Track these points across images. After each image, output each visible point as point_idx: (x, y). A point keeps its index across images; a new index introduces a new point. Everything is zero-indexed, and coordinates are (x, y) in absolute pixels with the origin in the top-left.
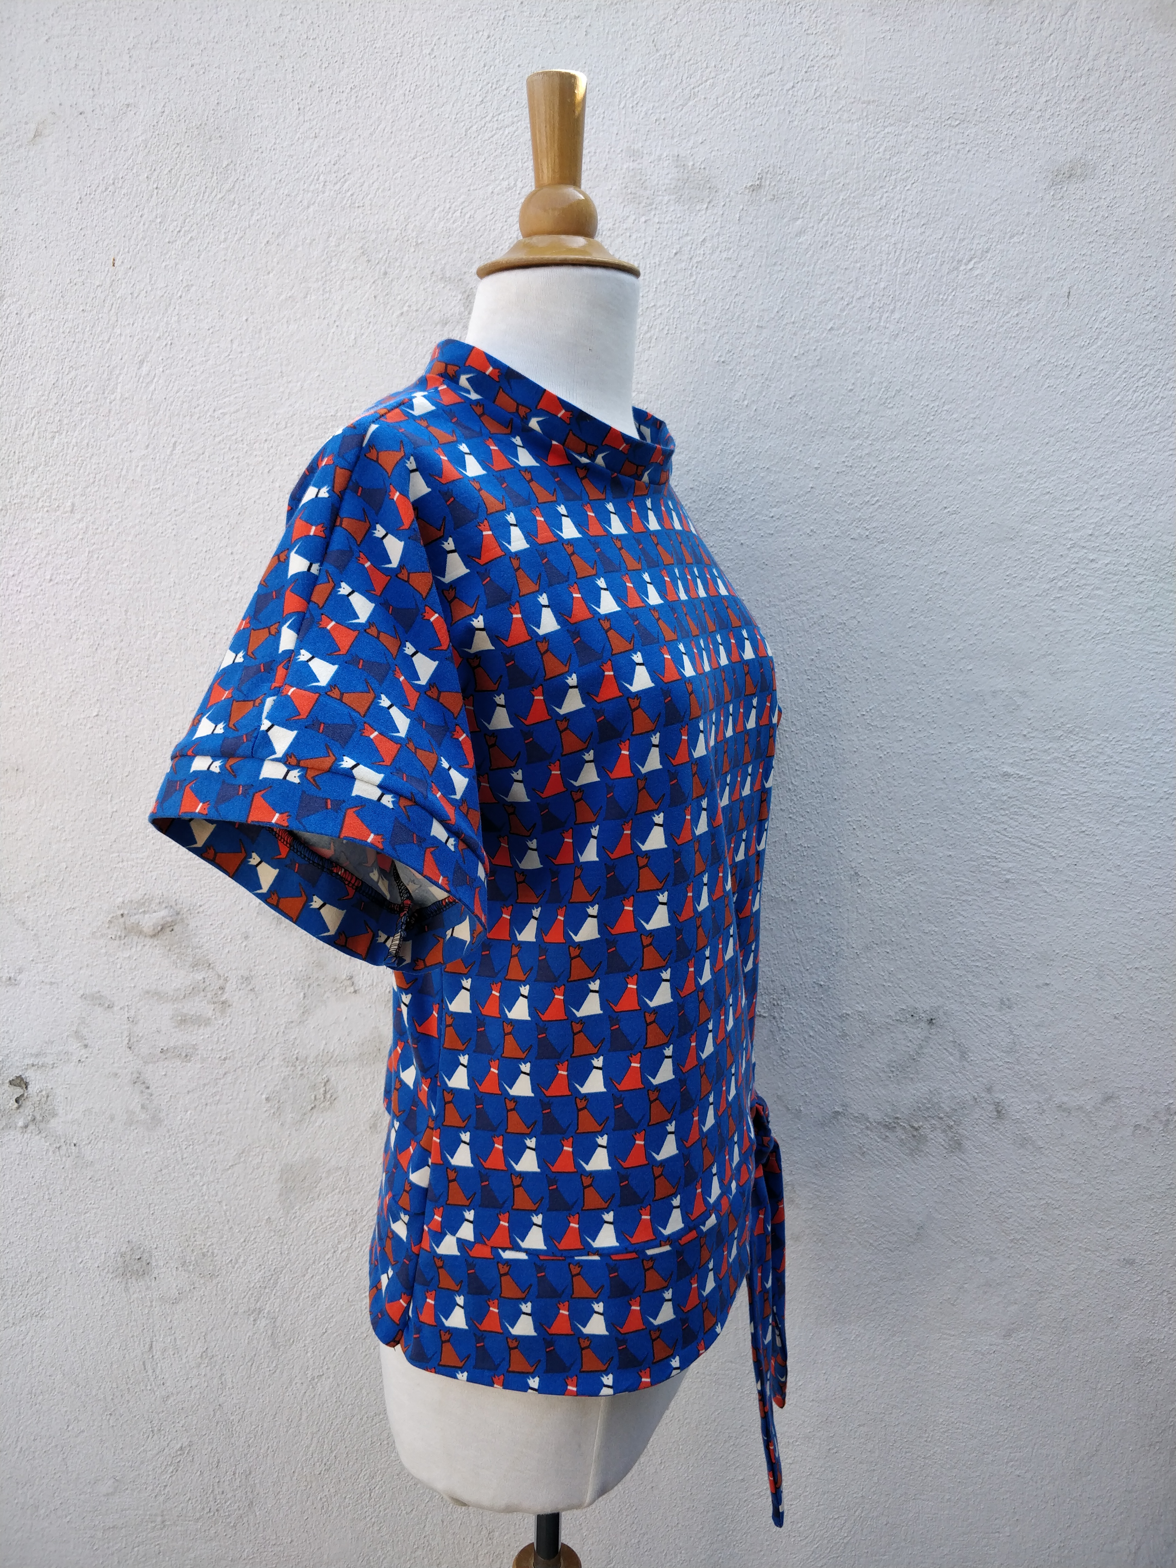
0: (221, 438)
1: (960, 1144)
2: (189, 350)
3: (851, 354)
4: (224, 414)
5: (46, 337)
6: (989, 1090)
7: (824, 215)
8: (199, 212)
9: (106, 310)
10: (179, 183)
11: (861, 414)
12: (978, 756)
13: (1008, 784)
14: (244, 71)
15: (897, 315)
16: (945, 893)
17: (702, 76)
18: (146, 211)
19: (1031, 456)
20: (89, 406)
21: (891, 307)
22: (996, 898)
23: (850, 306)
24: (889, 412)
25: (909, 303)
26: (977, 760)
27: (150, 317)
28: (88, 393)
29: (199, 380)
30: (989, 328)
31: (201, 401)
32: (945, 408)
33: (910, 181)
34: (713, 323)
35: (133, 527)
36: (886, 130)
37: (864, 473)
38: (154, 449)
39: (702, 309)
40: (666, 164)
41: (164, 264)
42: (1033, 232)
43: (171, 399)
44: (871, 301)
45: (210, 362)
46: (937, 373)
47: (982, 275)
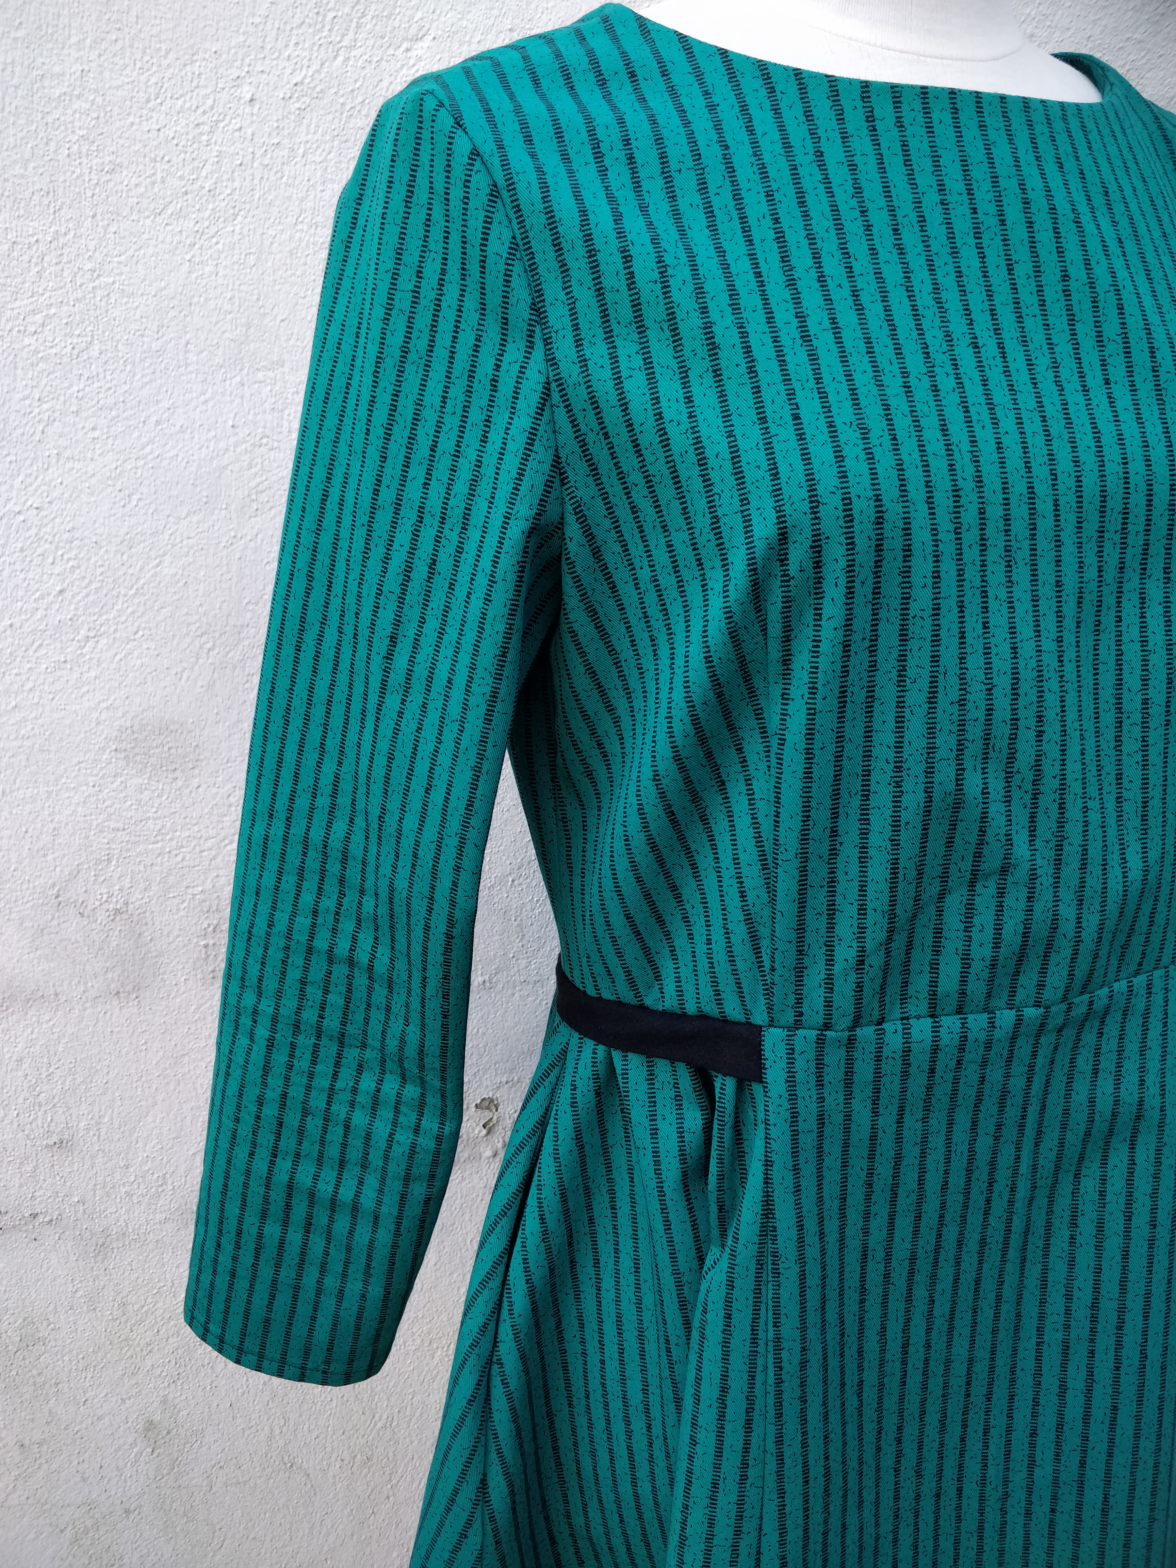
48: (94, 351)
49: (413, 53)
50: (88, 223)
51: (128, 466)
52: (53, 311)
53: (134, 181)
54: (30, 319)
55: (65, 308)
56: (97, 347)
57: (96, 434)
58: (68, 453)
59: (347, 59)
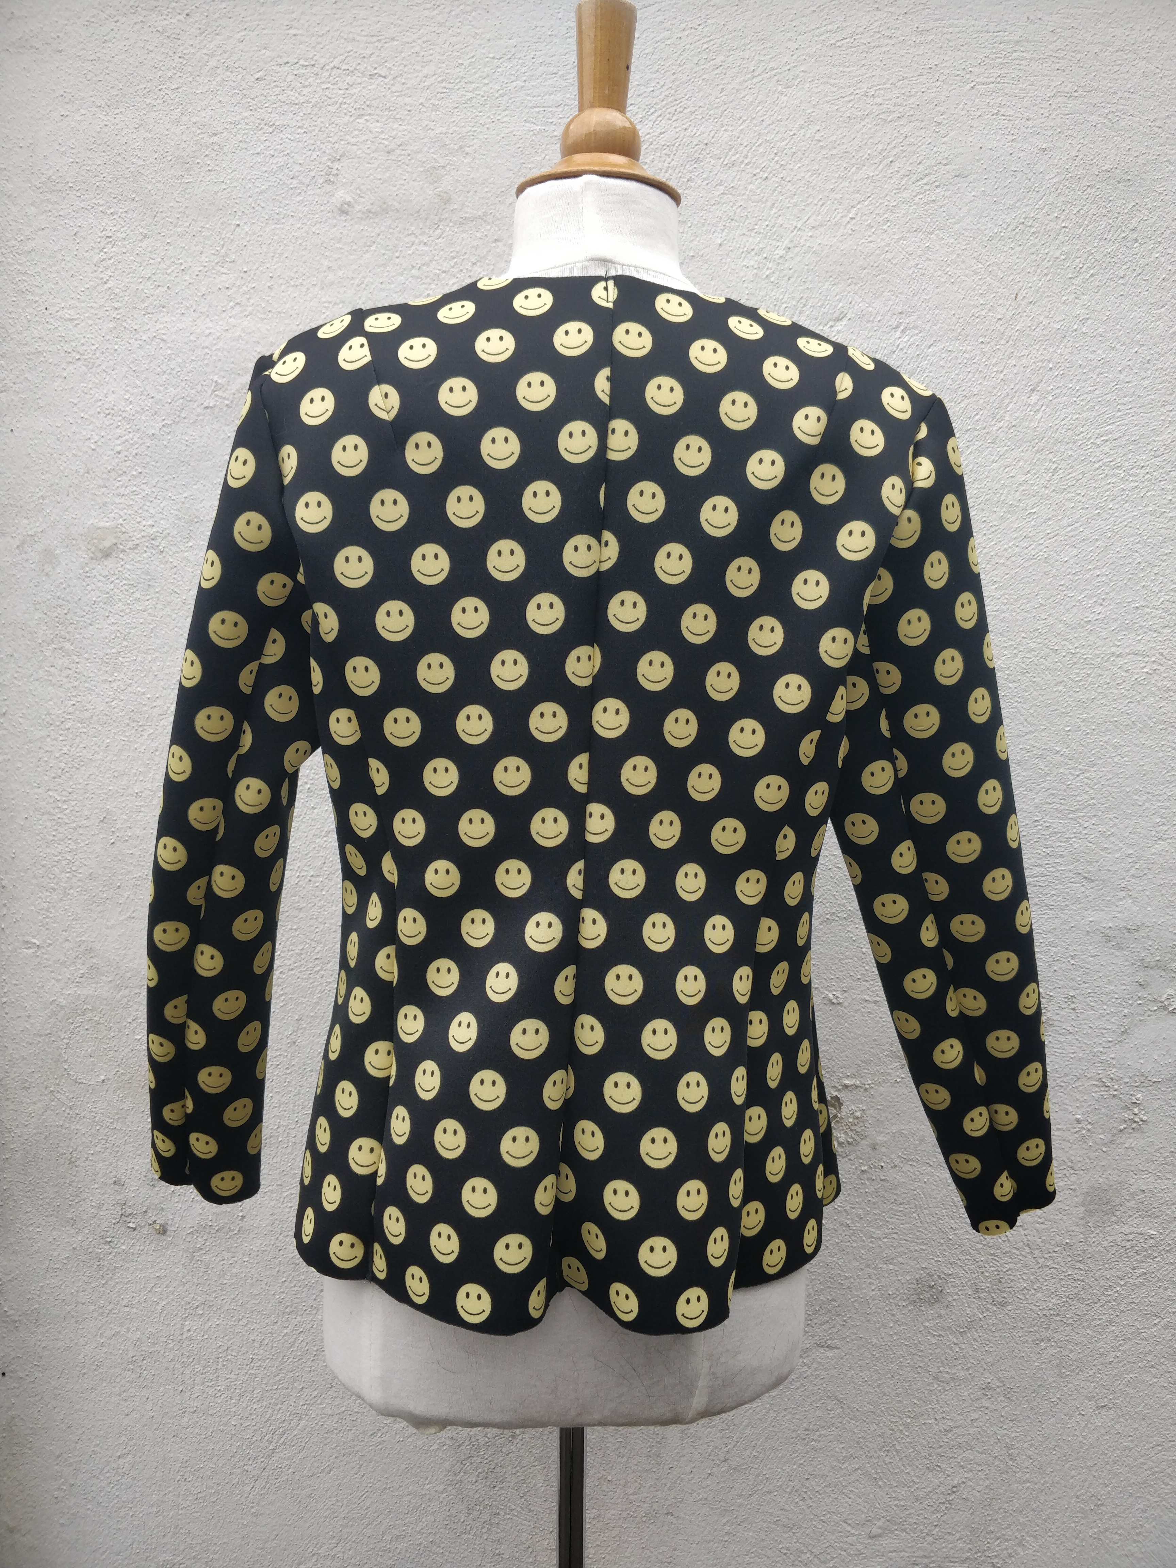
0: (1100, 464)
2: (1078, 380)
4: (1107, 441)
5: (943, 367)
8: (1103, 249)
9: (1003, 342)
10: (1086, 222)
18: (1052, 248)
20: (976, 433)
27: (1045, 349)
28: (977, 421)
29: (1085, 409)
31: (1086, 427)
35: (1005, 550)
38: (1035, 474)
41: (1064, 298)
43: (1057, 427)
45: (1097, 392)
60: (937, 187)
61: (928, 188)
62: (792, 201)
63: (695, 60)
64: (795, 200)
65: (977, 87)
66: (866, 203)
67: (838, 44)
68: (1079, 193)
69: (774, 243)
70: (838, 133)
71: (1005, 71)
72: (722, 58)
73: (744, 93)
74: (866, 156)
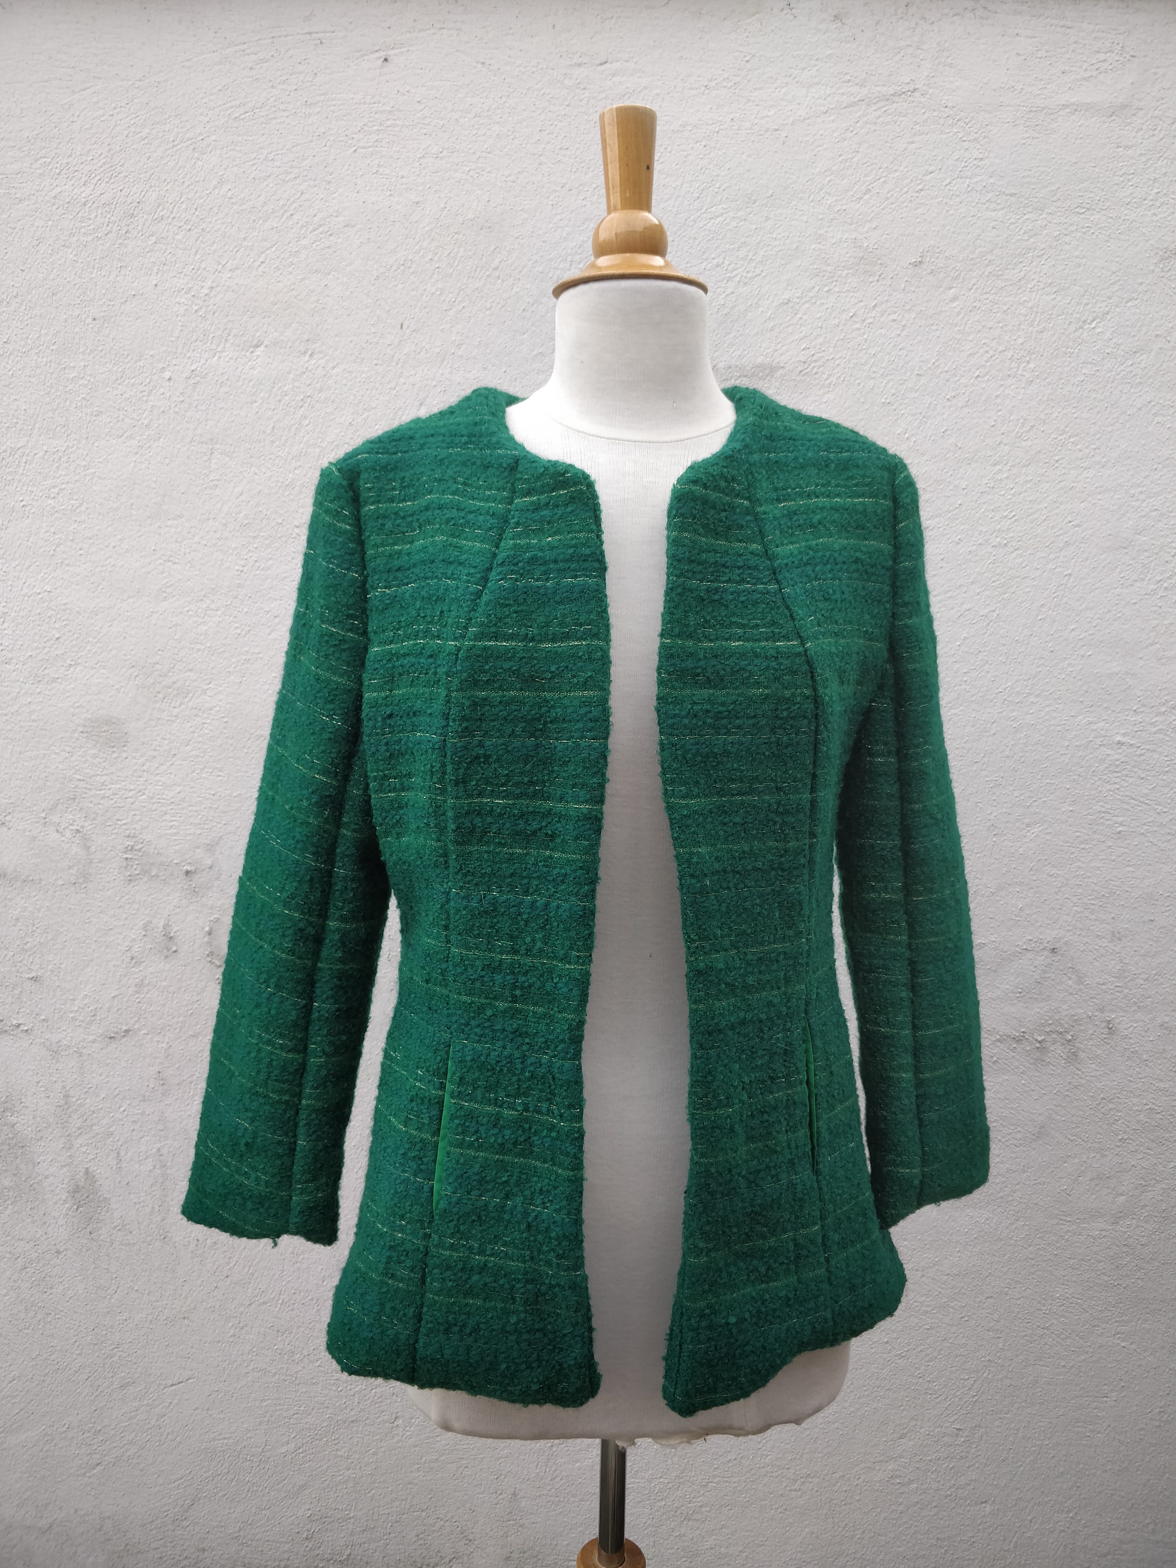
1: (1076, 1056)
3: (994, 397)
5: (345, 385)
6: (1102, 1010)
7: (974, 284)
8: (470, 286)
9: (393, 364)
10: (456, 263)
11: (1002, 446)
12: (1095, 727)
13: (1120, 751)
14: (509, 175)
15: (1032, 365)
16: (1068, 842)
17: (876, 175)
18: (429, 285)
19: (1142, 479)
21: (1027, 359)
22: (1109, 847)
23: (994, 358)
24: (1024, 444)
25: (1042, 356)
26: (1095, 730)
30: (1108, 375)
32: (1071, 440)
33: (1046, 257)
34: (882, 371)
36: (1026, 217)
37: (1003, 493)
39: (873, 360)
40: (845, 245)
41: (441, 327)
42: (1145, 298)
44: (1011, 353)
46: (1065, 411)
47: (1103, 332)
48: (83, 508)
49: (255, 354)
50: (84, 442)
51: (98, 570)
52: (64, 486)
53: (108, 420)
54: (52, 490)
55: (70, 485)
56: (85, 505)
57: (81, 552)
58: (66, 562)
59: (220, 358)
60: (331, 235)
61: (323, 236)
62: (213, 248)
63: (125, 133)
64: (214, 248)
65: (359, 150)
66: (273, 249)
67: (242, 117)
68: (449, 239)
69: (200, 283)
70: (247, 190)
71: (380, 136)
72: (147, 131)
73: (166, 160)
74: (270, 210)
